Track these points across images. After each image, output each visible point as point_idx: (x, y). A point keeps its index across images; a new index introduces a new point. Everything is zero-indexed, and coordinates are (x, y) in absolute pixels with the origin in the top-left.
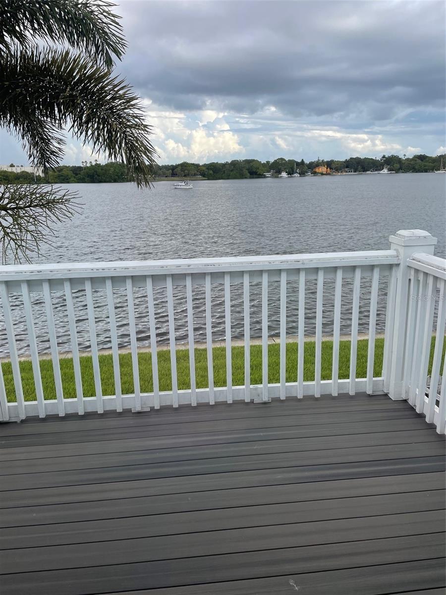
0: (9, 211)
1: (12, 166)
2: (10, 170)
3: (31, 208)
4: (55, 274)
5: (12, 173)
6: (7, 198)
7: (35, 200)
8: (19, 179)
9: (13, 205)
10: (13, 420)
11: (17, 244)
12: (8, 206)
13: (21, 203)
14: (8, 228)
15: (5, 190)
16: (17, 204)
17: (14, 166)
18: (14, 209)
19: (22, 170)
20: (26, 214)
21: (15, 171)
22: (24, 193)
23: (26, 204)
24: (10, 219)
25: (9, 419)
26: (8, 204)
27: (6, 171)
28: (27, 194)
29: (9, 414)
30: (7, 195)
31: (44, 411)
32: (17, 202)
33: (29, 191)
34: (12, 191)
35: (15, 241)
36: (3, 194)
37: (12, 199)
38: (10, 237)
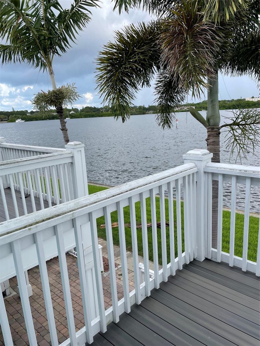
0: (240, 126)
1: (253, 97)
2: (251, 100)
3: (255, 124)
4: (256, 174)
5: (252, 101)
6: (240, 118)
7: (258, 119)
8: (255, 105)
9: (243, 123)
10: (213, 260)
11: (241, 147)
12: (240, 123)
13: (248, 121)
14: (238, 136)
15: (240, 113)
16: (246, 122)
17: (254, 98)
18: (243, 125)
19: (258, 100)
20: (250, 128)
21: (254, 101)
22: (252, 115)
23: (251, 122)
24: (240, 131)
25: (211, 259)
26: (240, 121)
27: (249, 101)
28: (253, 115)
29: (212, 256)
30: (241, 116)
31: (233, 262)
32: (246, 121)
33: (255, 114)
34: (244, 114)
35: (240, 145)
36: (238, 116)
37: (244, 119)
38: (238, 142)
